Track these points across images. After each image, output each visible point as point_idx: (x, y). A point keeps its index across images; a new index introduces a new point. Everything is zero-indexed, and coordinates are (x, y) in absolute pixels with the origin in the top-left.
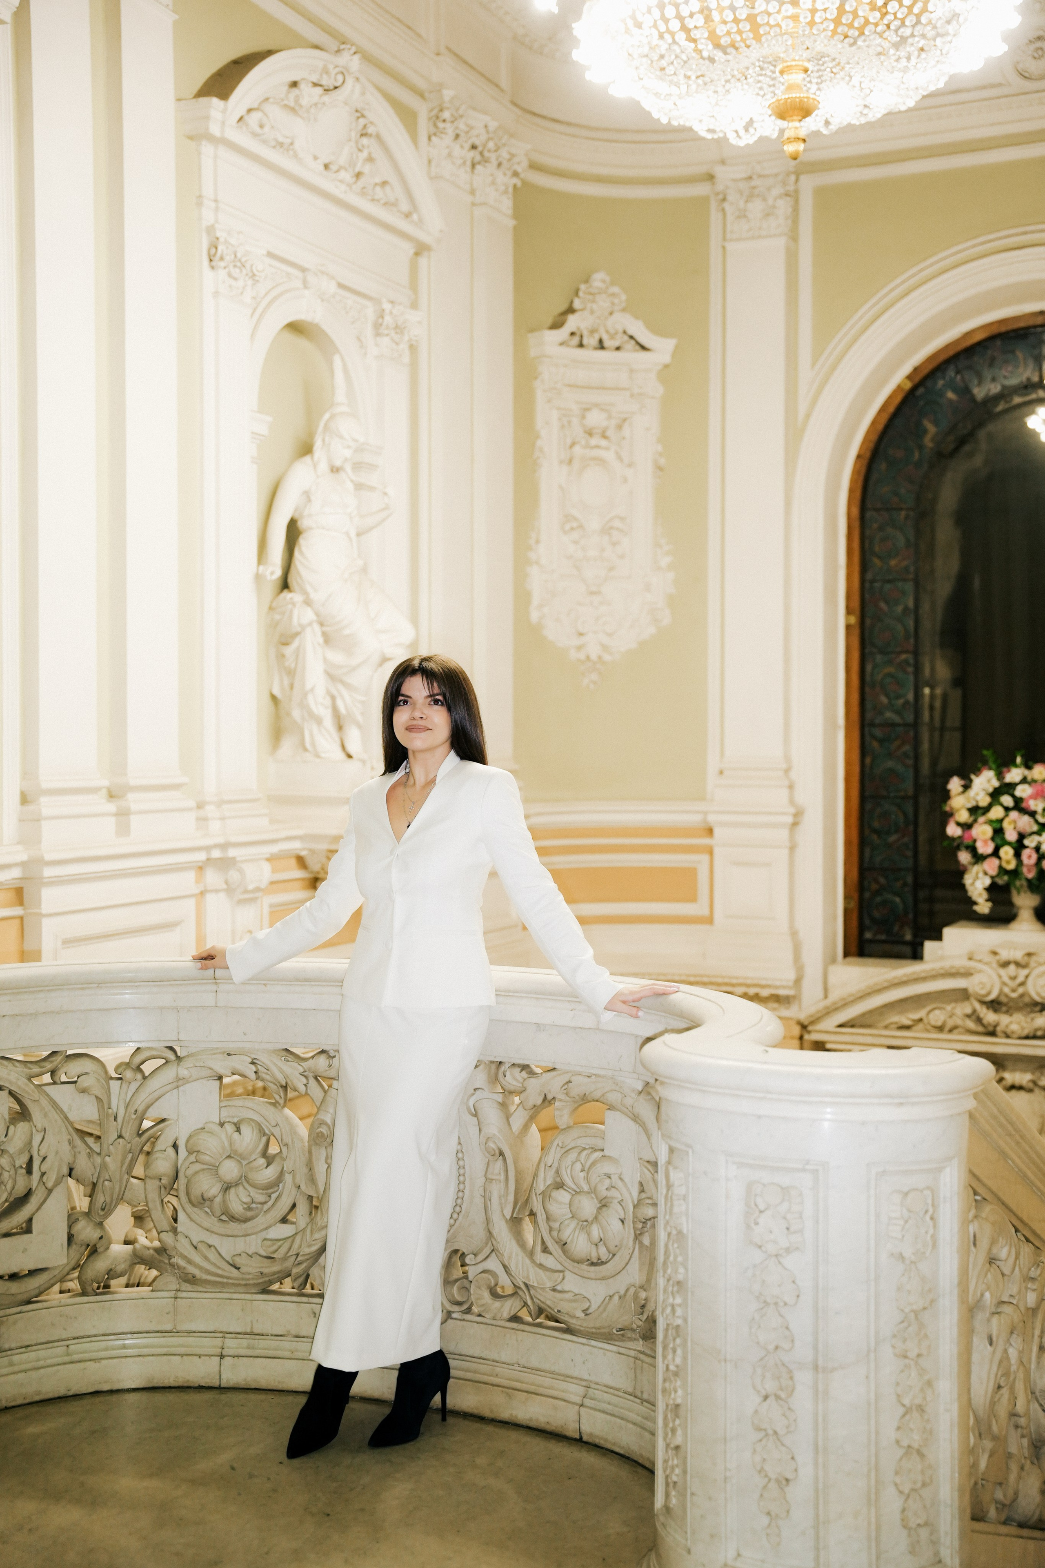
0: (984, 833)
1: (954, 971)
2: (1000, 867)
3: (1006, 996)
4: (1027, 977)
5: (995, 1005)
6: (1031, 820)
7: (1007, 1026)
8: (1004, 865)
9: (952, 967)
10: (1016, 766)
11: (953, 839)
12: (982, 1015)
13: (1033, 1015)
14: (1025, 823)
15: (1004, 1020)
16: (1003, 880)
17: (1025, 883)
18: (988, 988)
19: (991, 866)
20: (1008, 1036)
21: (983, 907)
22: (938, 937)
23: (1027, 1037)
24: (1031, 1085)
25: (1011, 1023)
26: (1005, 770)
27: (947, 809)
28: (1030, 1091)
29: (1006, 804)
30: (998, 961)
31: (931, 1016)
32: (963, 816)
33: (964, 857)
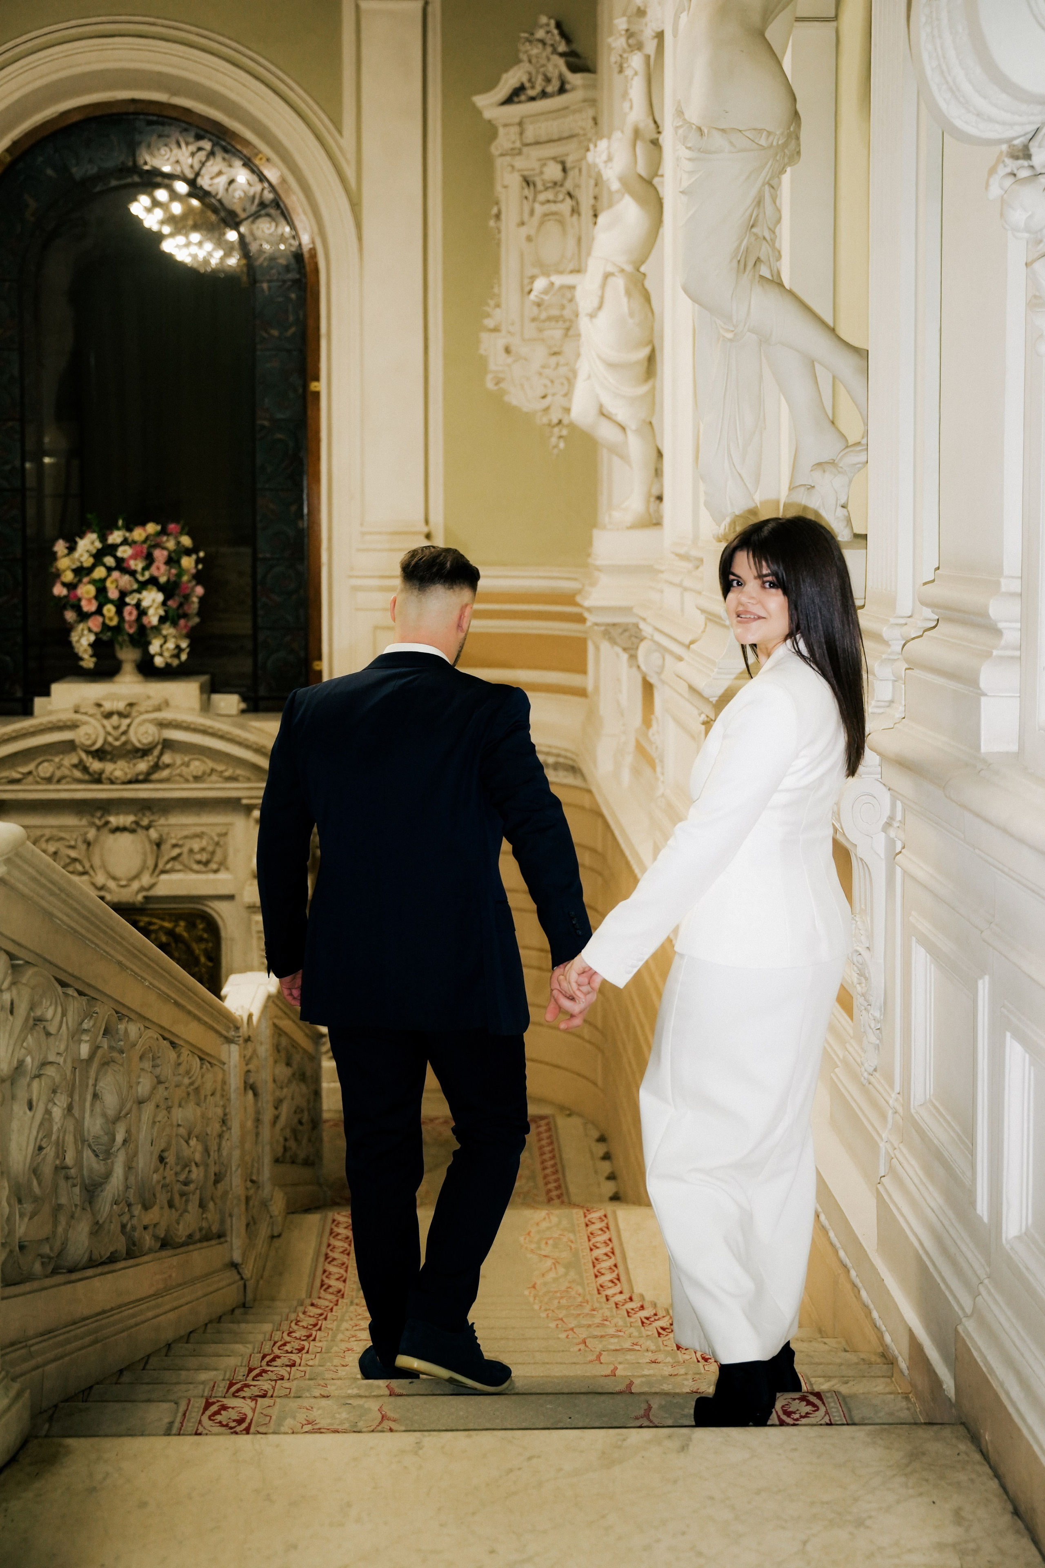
0: (88, 593)
1: (61, 724)
2: (104, 624)
3: (110, 744)
4: (129, 726)
5: (100, 754)
6: (131, 579)
7: (111, 773)
8: (107, 621)
9: (59, 721)
10: (118, 529)
11: (59, 598)
12: (88, 765)
13: (135, 761)
14: (125, 581)
15: (109, 767)
16: (105, 637)
17: (126, 638)
18: (93, 737)
19: (95, 623)
20: (112, 782)
21: (88, 662)
22: (47, 693)
23: (130, 782)
24: (134, 826)
25: (115, 769)
26: (108, 532)
27: (54, 570)
28: (133, 831)
29: (108, 564)
30: (102, 713)
31: (40, 768)
32: (69, 577)
33: (70, 616)
